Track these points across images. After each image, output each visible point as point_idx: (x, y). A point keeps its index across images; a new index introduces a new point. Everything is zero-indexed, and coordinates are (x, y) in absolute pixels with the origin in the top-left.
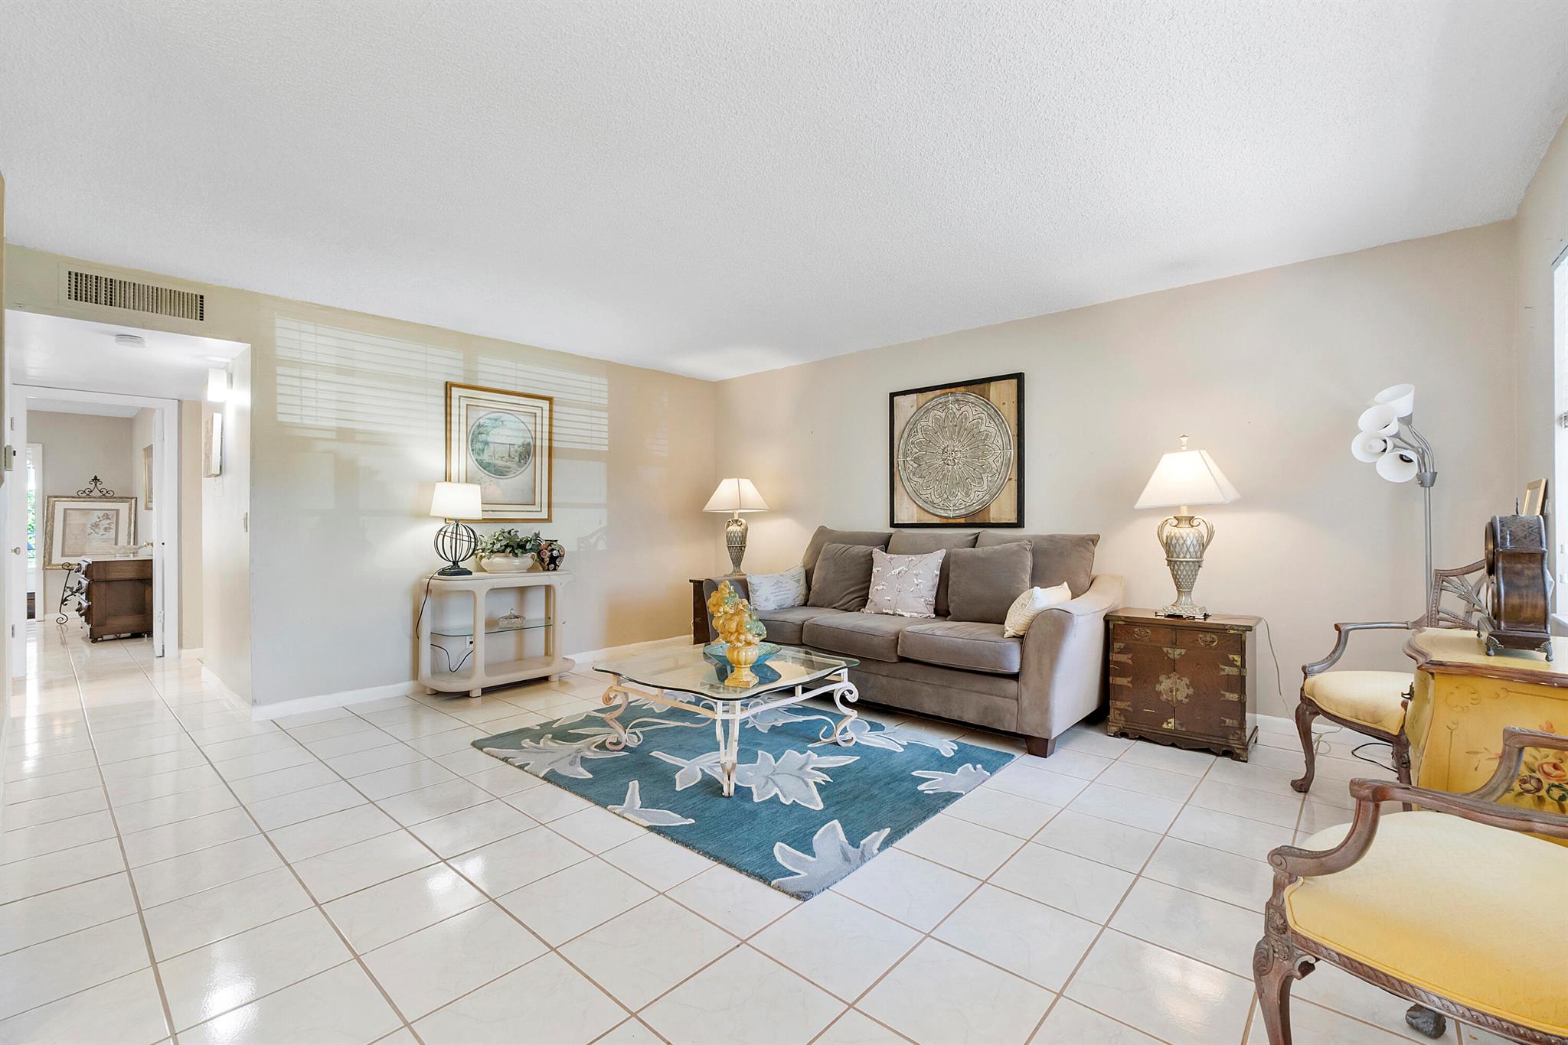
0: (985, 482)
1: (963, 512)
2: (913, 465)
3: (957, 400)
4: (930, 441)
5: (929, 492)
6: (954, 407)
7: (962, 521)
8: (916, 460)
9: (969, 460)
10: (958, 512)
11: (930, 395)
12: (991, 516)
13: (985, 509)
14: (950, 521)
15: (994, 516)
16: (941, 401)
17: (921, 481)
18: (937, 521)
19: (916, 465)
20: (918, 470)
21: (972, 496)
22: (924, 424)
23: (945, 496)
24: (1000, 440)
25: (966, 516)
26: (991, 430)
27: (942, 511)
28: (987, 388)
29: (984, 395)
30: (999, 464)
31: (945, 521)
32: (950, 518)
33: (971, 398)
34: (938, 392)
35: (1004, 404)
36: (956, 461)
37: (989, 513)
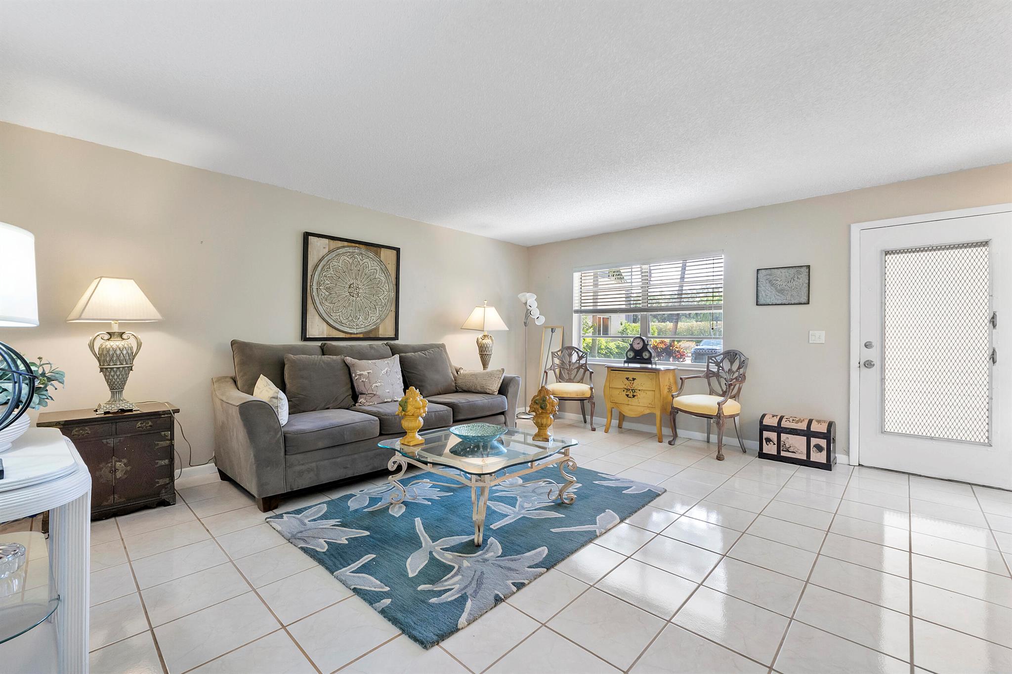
0: (378, 311)
1: (363, 330)
2: (325, 293)
3: (361, 253)
4: (339, 278)
5: (338, 314)
6: (359, 258)
7: (361, 336)
8: (327, 289)
9: (368, 295)
10: (359, 330)
11: (340, 244)
12: (380, 333)
13: (377, 329)
14: (353, 336)
15: (382, 333)
16: (349, 251)
17: (332, 306)
18: (342, 335)
19: (327, 293)
20: (329, 297)
21: (369, 319)
22: (336, 264)
23: (350, 318)
24: (387, 286)
25: (365, 333)
26: (382, 278)
27: (348, 329)
28: (379, 251)
29: (377, 254)
30: (386, 301)
31: (348, 336)
32: (354, 334)
33: (371, 255)
34: (346, 244)
35: (389, 264)
36: (360, 295)
37: (379, 332)
